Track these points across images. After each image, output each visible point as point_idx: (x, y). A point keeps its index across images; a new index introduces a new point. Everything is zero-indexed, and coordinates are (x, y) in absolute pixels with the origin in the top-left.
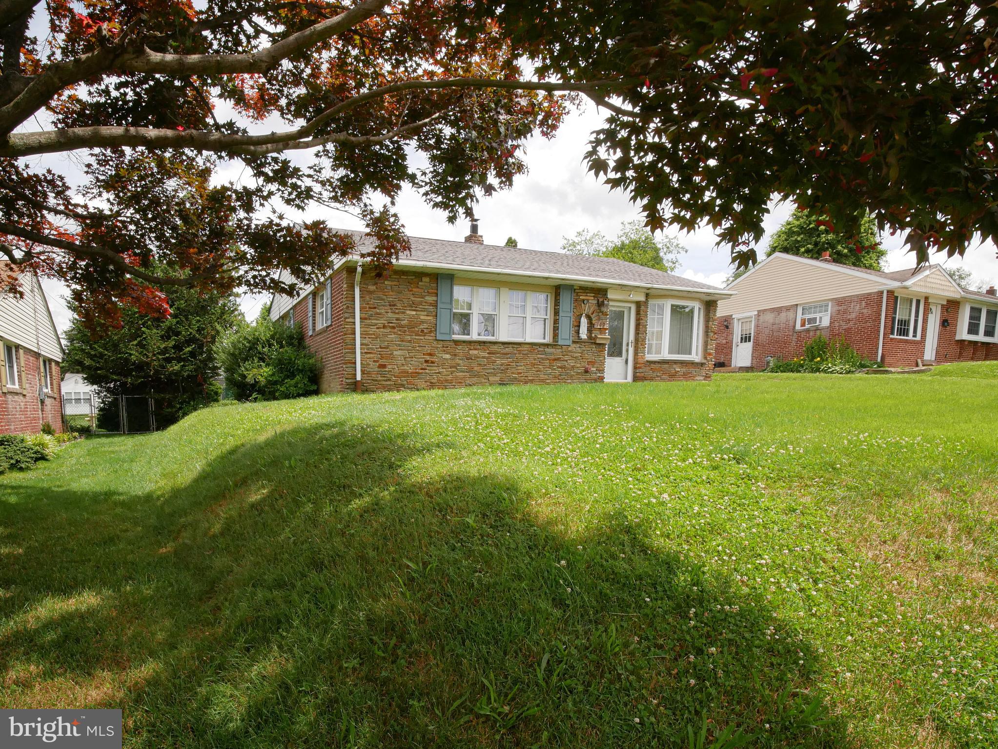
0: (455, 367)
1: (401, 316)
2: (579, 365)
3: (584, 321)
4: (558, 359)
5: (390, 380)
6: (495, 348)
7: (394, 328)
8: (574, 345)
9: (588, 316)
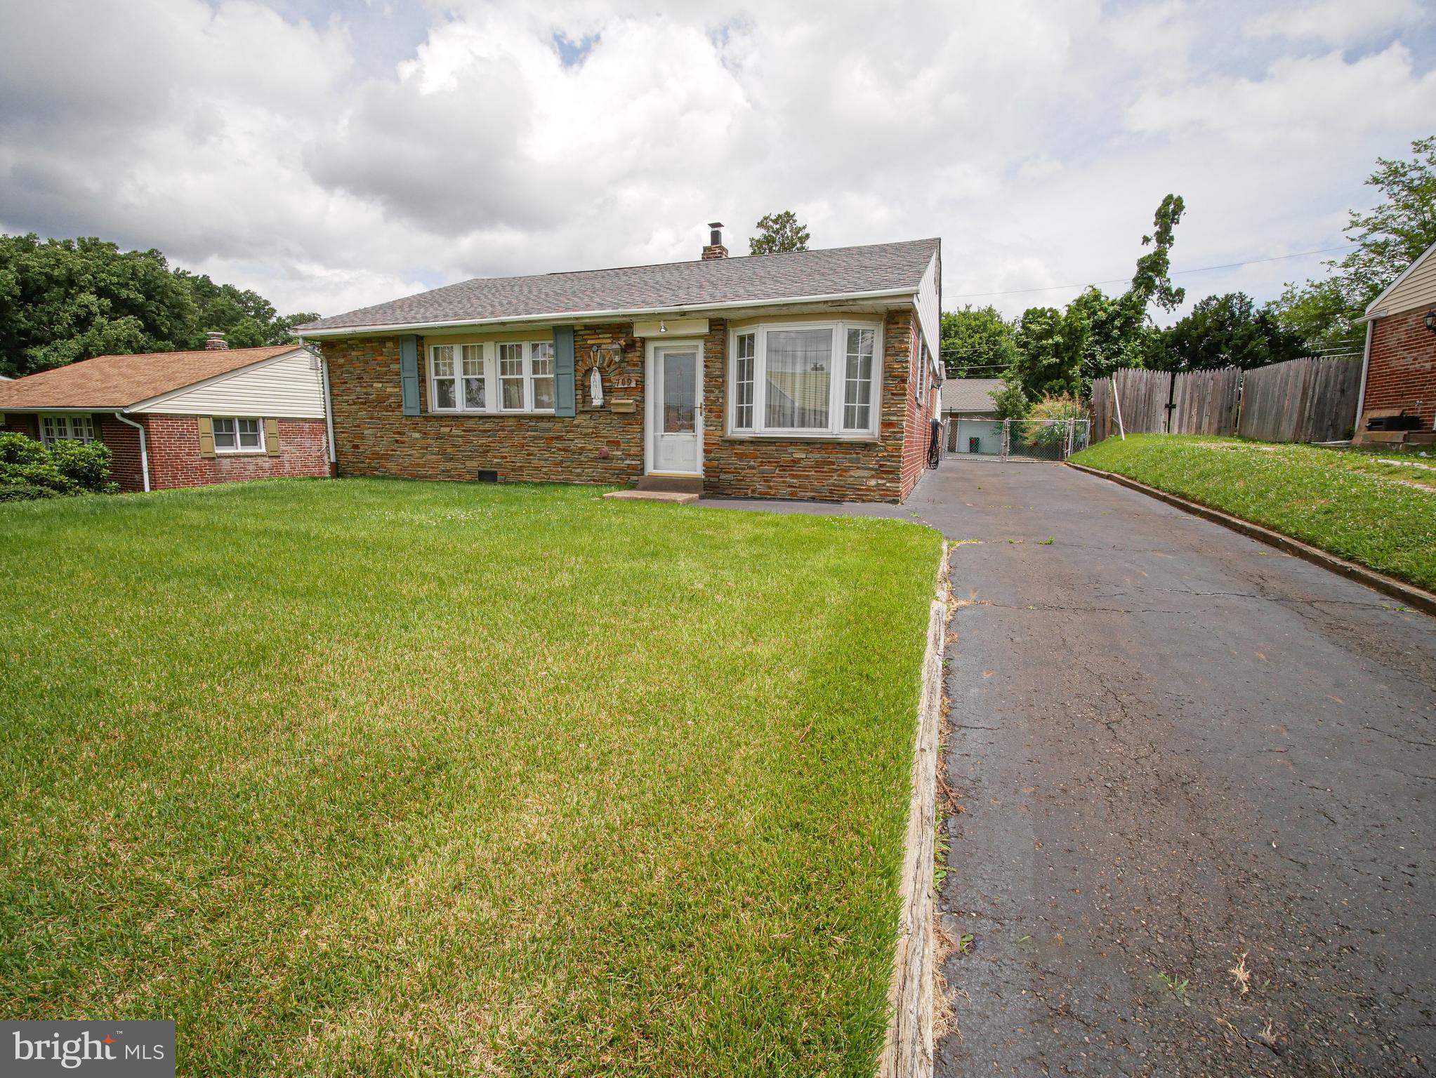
1: (369, 390)
2: (590, 447)
4: (558, 438)
5: (363, 462)
6: (471, 424)
7: (364, 403)
8: (583, 416)
9: (601, 370)
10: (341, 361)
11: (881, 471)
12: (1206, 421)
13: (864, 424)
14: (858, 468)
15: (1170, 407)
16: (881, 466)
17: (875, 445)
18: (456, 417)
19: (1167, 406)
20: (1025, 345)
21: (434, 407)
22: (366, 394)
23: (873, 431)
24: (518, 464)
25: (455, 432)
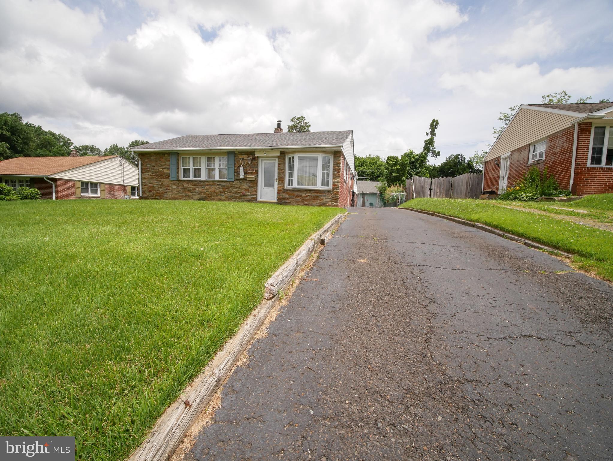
0: (178, 192)
2: (239, 191)
3: (242, 169)
4: (227, 188)
5: (153, 197)
6: (196, 183)
7: (155, 176)
8: (237, 181)
9: (244, 166)
10: (147, 160)
11: (333, 199)
12: (442, 194)
13: (328, 185)
14: (326, 198)
15: (431, 189)
16: (333, 198)
17: (330, 191)
18: (190, 181)
19: (430, 189)
20: (387, 169)
21: (181, 178)
22: (156, 172)
23: (330, 187)
24: (213, 197)
25: (190, 186)
